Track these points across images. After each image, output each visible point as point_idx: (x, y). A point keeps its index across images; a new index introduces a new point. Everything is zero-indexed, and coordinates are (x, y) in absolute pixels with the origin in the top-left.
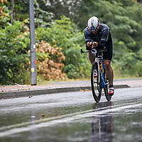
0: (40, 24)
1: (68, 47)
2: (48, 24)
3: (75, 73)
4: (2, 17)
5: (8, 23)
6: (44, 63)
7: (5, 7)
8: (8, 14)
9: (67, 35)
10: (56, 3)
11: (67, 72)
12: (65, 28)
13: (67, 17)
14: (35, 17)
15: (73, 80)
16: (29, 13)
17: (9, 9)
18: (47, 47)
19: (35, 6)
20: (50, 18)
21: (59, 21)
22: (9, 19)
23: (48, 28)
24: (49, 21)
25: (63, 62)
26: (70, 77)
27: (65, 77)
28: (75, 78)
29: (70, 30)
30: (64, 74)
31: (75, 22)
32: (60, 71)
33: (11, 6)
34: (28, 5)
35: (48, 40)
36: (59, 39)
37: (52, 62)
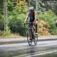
0: (40, 13)
1: (51, 22)
2: (43, 13)
3: (54, 33)
4: (25, 10)
5: (27, 12)
6: (41, 28)
7: (26, 6)
8: (27, 9)
9: (51, 17)
10: (47, 4)
11: (50, 32)
12: (50, 15)
13: (51, 10)
14: (38, 10)
15: (53, 36)
16: (36, 9)
17: (28, 7)
18: (43, 22)
19: (38, 6)
20: (44, 10)
21: (47, 12)
22: (28, 11)
23: (43, 15)
24: (44, 12)
25: (49, 28)
26: (52, 34)
27: (50, 34)
28: (54, 35)
29: (52, 15)
30: (49, 33)
31: (54, 12)
32: (48, 32)
33: (29, 5)
34: (35, 5)
35: (43, 19)
36: (48, 19)
37: (44, 28)
